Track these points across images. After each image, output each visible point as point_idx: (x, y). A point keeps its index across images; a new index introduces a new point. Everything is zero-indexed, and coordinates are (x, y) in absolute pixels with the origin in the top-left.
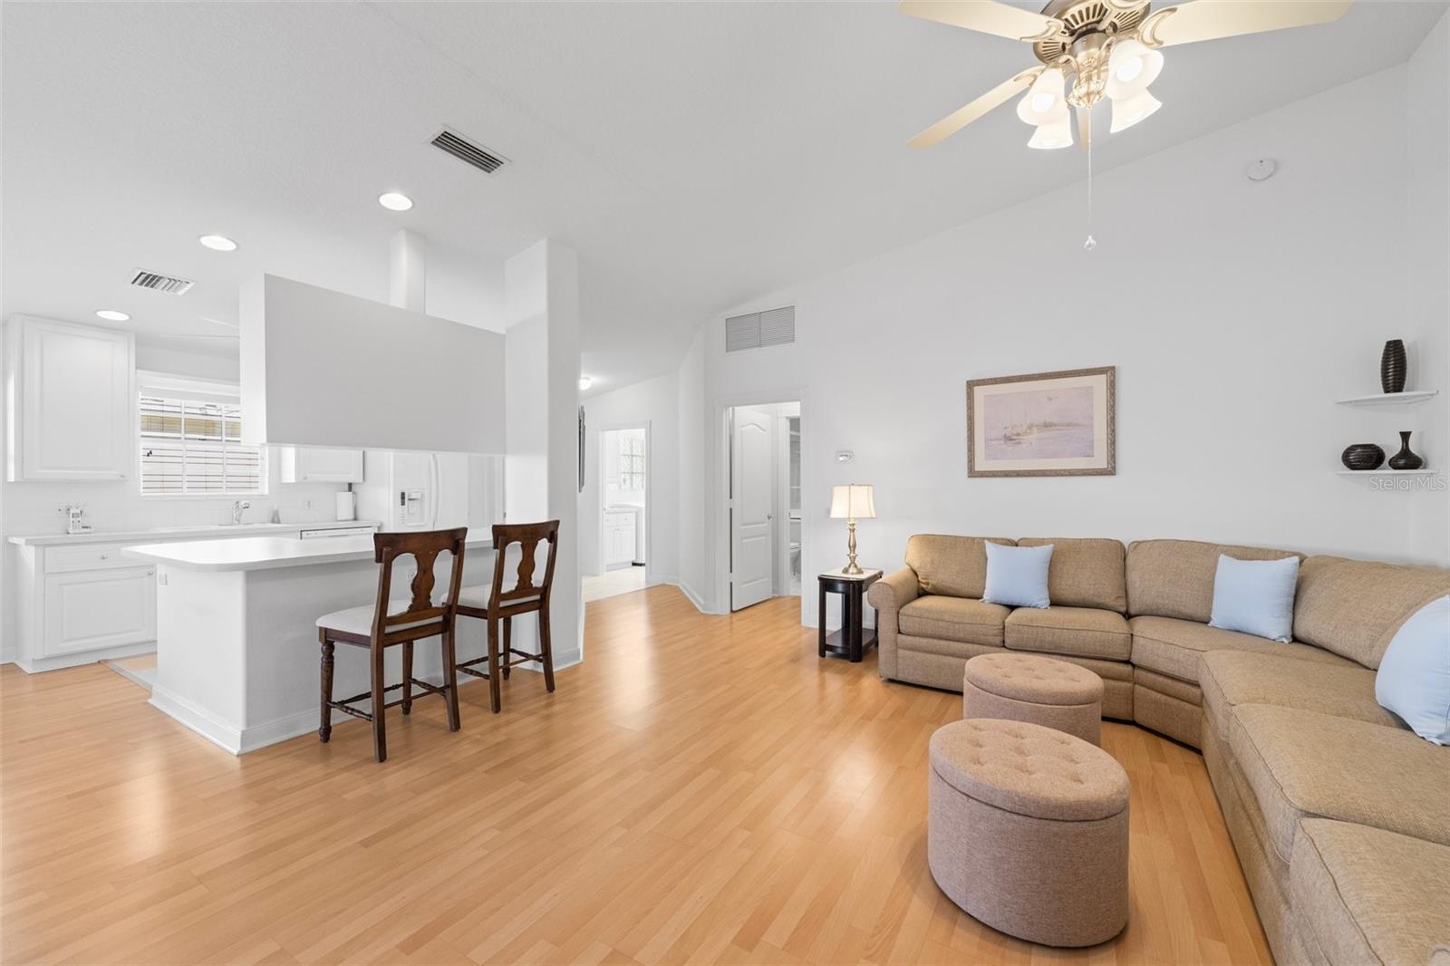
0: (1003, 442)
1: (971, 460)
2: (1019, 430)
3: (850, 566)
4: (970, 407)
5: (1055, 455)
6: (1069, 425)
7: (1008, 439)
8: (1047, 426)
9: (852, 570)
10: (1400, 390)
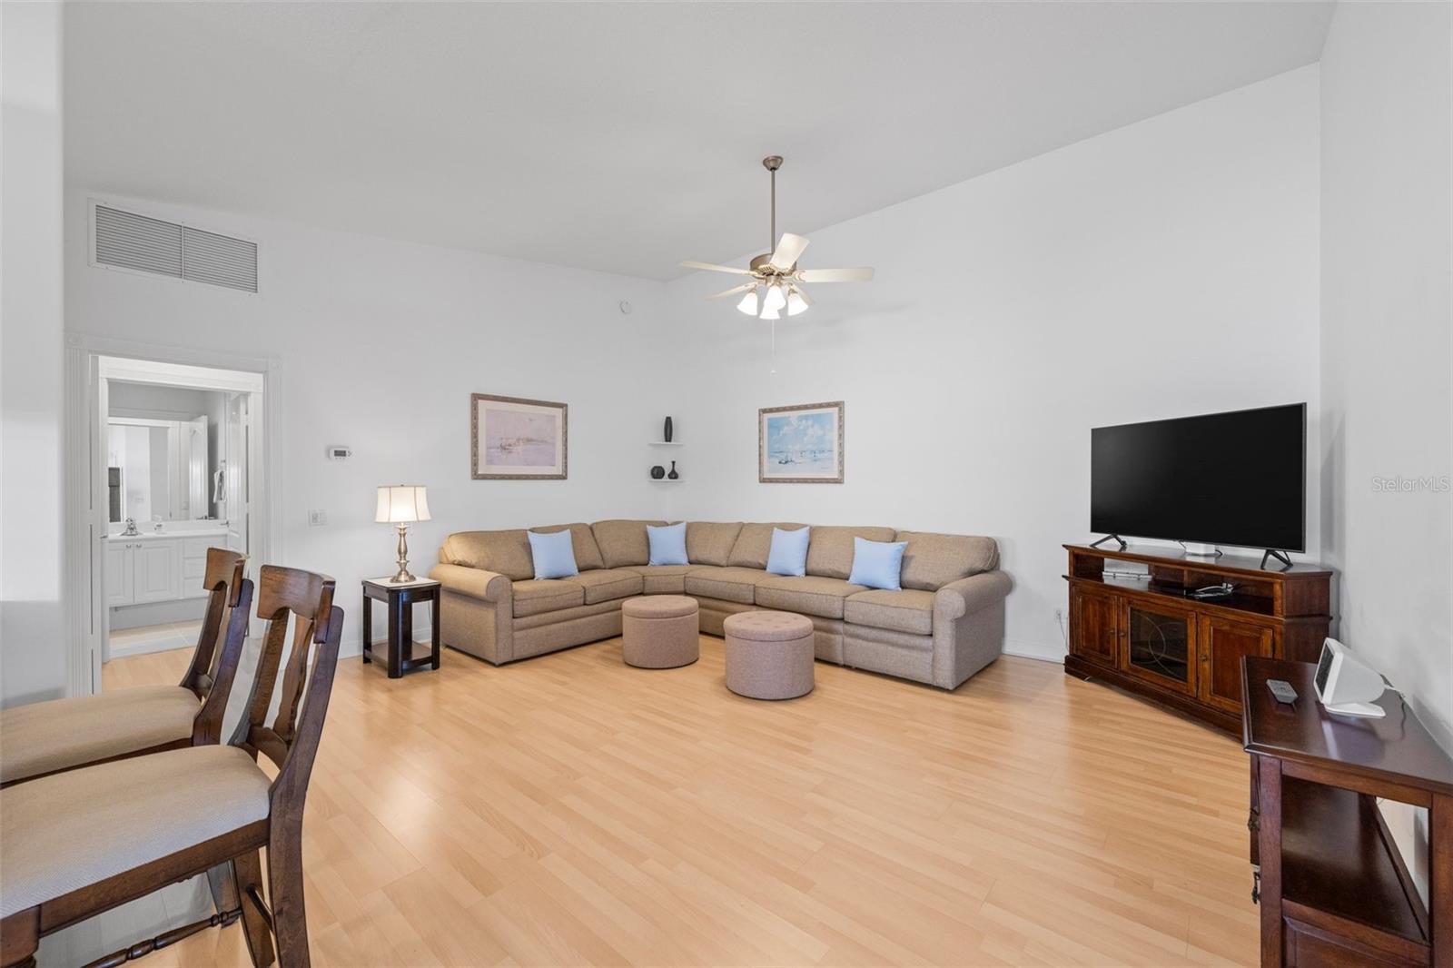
0: (499, 450)
1: (475, 464)
2: (510, 441)
3: (400, 574)
4: (475, 417)
5: (534, 464)
6: (542, 441)
7: (503, 448)
8: (529, 440)
9: (403, 578)
10: (670, 441)
